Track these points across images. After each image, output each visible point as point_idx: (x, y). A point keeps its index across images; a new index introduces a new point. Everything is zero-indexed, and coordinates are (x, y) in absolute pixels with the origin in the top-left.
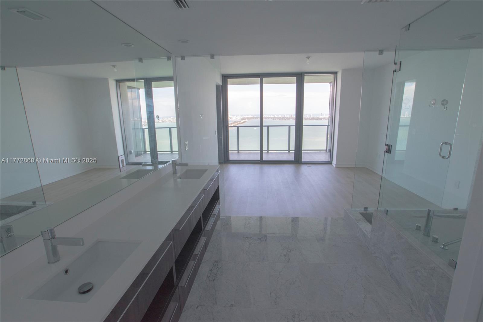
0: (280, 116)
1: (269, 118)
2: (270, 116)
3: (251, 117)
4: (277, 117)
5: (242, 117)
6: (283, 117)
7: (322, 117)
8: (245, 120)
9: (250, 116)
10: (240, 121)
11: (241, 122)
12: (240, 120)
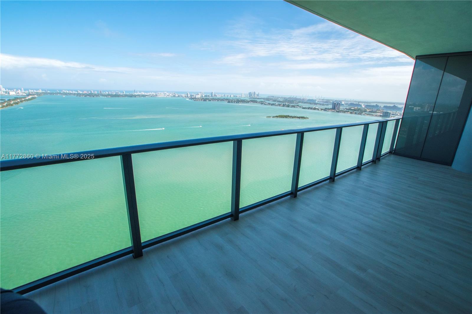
0: (85, 92)
1: (71, 94)
2: (71, 92)
3: (42, 93)
4: (81, 92)
5: (27, 92)
6: (90, 93)
7: (136, 94)
8: (33, 96)
9: (40, 91)
10: (24, 96)
11: (27, 98)
12: (26, 96)
